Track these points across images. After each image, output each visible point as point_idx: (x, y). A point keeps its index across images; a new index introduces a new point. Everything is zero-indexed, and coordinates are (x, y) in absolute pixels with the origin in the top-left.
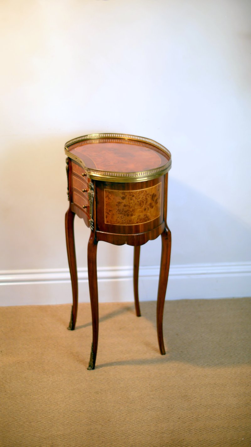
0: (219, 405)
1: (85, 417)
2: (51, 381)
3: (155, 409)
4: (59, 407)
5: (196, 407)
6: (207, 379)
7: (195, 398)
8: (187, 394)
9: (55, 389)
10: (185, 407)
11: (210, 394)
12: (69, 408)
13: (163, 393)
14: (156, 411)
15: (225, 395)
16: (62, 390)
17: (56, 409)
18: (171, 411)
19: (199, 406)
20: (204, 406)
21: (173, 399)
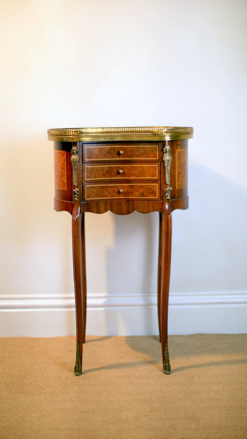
0: (236, 427)
1: (63, 435)
2: (30, 400)
3: (153, 429)
4: (33, 425)
5: (206, 428)
6: (221, 402)
7: (205, 419)
8: (196, 416)
9: (32, 408)
10: (191, 428)
11: (225, 416)
12: (46, 426)
13: (164, 414)
14: (154, 431)
15: (244, 417)
16: (40, 409)
17: (29, 427)
18: (174, 431)
19: (210, 427)
20: (216, 427)
21: (177, 420)
